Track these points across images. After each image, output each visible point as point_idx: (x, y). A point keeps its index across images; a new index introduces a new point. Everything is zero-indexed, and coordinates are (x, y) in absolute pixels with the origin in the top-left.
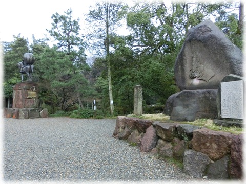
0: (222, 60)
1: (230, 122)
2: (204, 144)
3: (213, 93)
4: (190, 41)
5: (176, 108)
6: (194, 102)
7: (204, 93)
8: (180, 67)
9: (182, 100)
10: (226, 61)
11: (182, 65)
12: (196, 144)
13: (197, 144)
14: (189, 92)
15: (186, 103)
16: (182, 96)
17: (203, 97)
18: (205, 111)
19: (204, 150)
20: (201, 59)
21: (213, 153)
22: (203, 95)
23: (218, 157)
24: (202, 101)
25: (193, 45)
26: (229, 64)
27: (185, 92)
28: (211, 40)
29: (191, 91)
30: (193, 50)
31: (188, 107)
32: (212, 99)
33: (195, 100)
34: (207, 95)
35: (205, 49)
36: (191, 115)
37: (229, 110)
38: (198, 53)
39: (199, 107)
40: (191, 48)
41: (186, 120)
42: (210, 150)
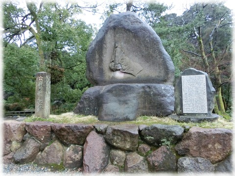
0: (154, 55)
1: (199, 117)
2: (205, 146)
3: (154, 87)
4: (114, 28)
5: (109, 105)
6: (134, 97)
7: (143, 87)
8: (97, 56)
9: (116, 95)
10: (159, 57)
11: (101, 55)
12: (195, 148)
13: (197, 148)
14: (127, 86)
15: (122, 99)
16: (115, 90)
17: (143, 92)
18: (145, 107)
19: (204, 154)
20: (126, 51)
21: (215, 155)
22: (142, 90)
23: (220, 158)
24: (141, 96)
25: (117, 33)
26: (161, 60)
27: (121, 86)
28: (144, 32)
29: (129, 84)
30: (116, 38)
31: (127, 104)
32: (153, 94)
33: (134, 95)
34: (148, 90)
35: (134, 40)
36: (132, 113)
37: (191, 105)
38: (122, 43)
39: (139, 103)
40: (115, 37)
41: (127, 119)
42: (211, 153)
